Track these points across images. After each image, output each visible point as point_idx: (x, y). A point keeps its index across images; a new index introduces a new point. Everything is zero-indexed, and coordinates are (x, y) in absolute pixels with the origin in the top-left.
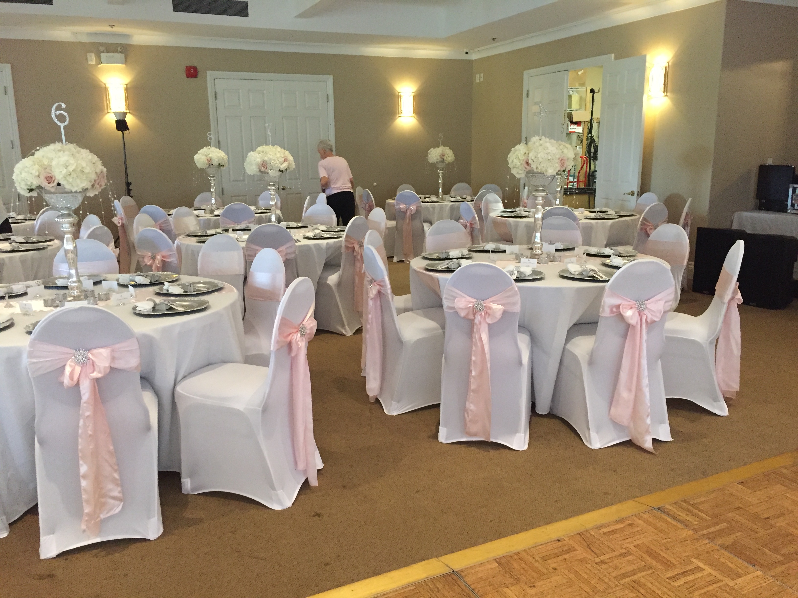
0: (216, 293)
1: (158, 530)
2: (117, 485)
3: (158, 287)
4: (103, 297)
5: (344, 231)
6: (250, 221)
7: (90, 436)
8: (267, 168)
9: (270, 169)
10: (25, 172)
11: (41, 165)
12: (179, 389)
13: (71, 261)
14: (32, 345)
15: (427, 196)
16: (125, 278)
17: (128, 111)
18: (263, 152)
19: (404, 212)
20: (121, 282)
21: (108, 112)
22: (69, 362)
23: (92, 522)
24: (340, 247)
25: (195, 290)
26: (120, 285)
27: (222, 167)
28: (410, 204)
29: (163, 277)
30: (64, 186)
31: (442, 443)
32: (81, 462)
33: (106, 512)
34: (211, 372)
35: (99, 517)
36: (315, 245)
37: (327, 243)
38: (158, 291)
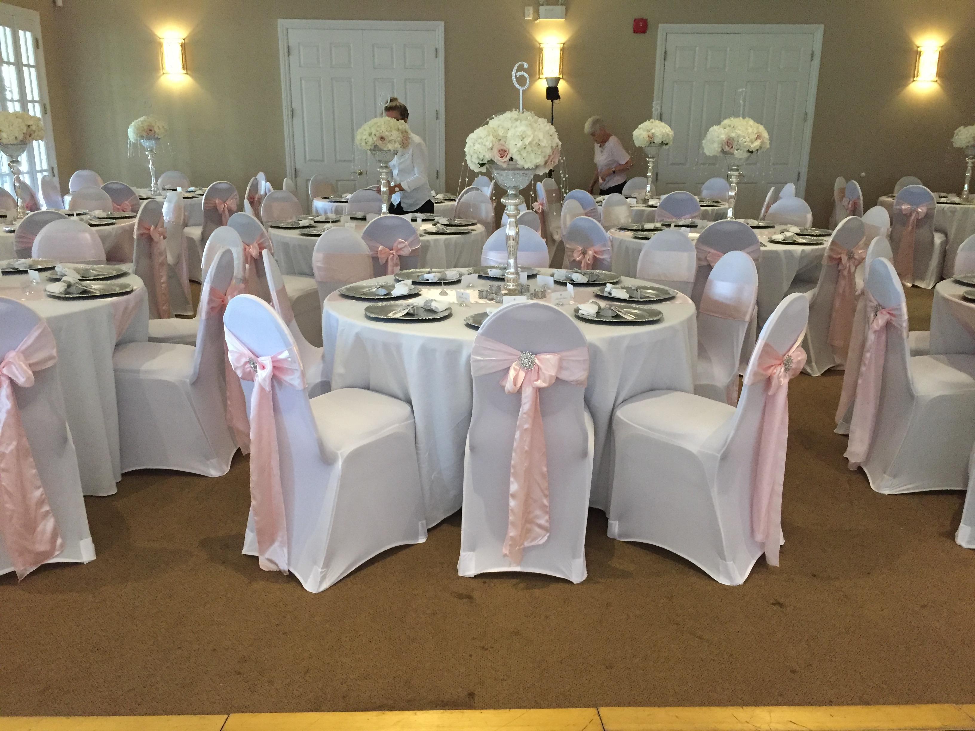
0: (668, 302)
1: (583, 575)
2: (546, 513)
3: (599, 288)
4: (540, 294)
5: (829, 235)
6: (693, 215)
7: (526, 452)
8: (732, 147)
9: (736, 148)
10: (479, 144)
11: (496, 136)
12: (619, 413)
13: (511, 249)
14: (478, 339)
15: (943, 194)
16: (561, 274)
17: (561, 77)
18: (730, 126)
19: (906, 215)
20: (557, 278)
21: (539, 78)
22: (513, 365)
23: (517, 548)
24: (822, 256)
25: (642, 297)
26: (556, 282)
27: (664, 147)
28: (918, 205)
29: (602, 277)
30: (516, 161)
31: (960, 546)
32: (512, 479)
33: (529, 540)
34: (654, 399)
35: (523, 544)
36: (785, 251)
37: (803, 251)
38: (599, 293)
